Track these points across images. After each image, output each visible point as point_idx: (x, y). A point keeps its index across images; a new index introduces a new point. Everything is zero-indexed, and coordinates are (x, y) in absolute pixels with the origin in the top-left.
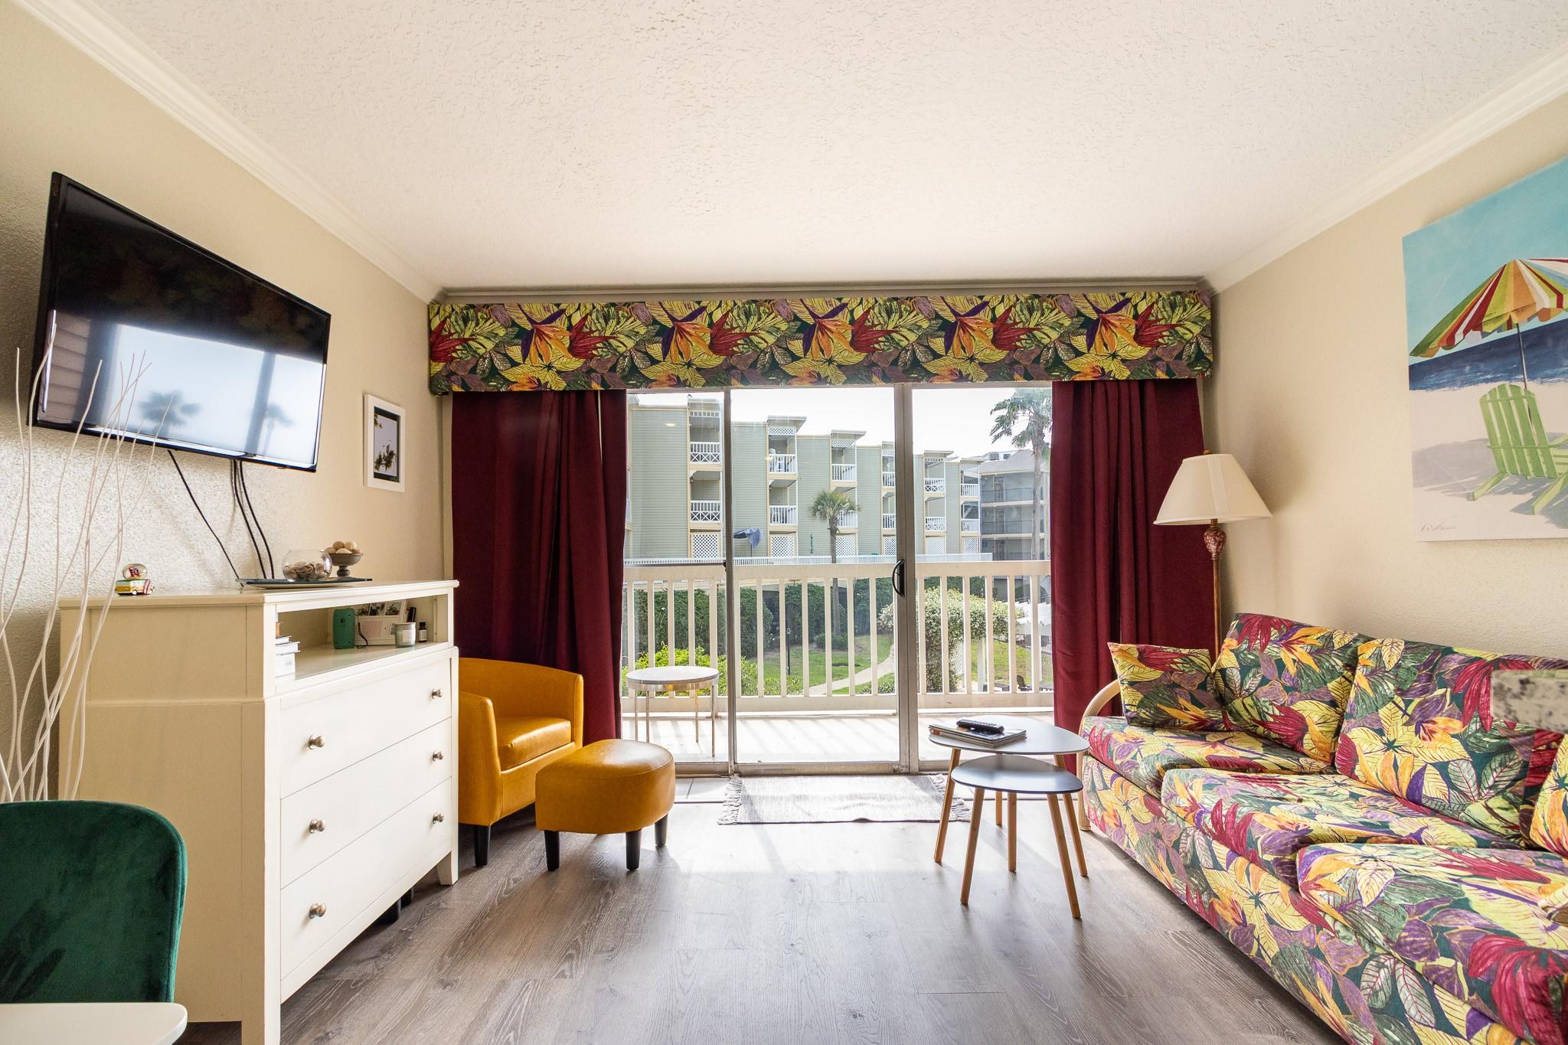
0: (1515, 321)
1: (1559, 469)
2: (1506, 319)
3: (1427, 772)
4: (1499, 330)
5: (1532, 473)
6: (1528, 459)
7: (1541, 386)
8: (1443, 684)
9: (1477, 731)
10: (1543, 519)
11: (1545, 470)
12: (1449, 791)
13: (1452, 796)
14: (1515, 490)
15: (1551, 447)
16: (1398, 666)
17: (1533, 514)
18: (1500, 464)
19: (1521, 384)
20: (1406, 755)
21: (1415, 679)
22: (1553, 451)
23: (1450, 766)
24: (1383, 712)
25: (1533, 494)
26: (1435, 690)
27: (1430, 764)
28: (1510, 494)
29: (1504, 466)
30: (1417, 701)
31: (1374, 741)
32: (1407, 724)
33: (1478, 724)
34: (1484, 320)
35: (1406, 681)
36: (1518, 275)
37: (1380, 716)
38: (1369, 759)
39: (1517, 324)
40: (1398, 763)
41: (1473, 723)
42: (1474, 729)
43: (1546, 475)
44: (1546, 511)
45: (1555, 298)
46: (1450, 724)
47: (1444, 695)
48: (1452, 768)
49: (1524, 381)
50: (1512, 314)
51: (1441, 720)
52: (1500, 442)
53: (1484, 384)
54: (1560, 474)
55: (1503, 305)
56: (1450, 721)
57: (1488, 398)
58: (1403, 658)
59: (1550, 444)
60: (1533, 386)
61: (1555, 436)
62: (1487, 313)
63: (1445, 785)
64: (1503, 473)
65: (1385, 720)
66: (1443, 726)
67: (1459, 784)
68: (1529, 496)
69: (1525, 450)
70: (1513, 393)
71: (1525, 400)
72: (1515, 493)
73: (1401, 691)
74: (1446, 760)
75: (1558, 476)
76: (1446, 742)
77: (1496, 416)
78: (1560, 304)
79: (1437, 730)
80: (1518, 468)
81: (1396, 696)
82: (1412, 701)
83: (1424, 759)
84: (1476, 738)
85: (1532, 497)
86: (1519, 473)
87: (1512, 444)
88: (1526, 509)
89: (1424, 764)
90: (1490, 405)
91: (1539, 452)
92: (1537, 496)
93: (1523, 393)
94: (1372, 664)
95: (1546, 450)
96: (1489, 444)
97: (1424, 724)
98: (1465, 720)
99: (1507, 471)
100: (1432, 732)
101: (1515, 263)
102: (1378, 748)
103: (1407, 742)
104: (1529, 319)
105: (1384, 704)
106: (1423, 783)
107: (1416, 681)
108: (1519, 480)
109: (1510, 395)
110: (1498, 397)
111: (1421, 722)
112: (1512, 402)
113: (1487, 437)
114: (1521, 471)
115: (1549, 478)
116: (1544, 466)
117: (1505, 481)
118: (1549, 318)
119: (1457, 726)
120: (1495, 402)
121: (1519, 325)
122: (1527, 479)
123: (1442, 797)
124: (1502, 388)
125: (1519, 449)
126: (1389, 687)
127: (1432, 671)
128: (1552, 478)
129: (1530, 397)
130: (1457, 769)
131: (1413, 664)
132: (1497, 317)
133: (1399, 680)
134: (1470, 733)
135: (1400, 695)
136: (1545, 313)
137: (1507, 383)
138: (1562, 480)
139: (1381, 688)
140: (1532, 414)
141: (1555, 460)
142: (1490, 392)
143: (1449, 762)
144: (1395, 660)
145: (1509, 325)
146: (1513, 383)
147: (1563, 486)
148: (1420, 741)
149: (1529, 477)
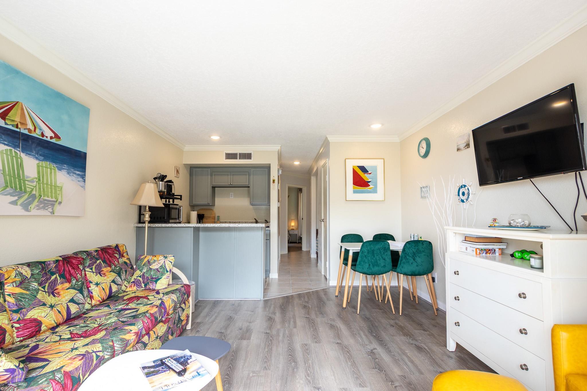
0: (19, 126)
1: (28, 190)
2: (16, 123)
3: (69, 306)
4: (13, 126)
5: (18, 189)
6: (18, 183)
7: (25, 156)
8: (53, 274)
9: (76, 282)
10: (20, 208)
11: (23, 189)
12: (79, 306)
13: (80, 307)
14: (11, 195)
15: (26, 180)
16: (32, 275)
17: (17, 205)
18: (6, 182)
19: (18, 152)
20: (59, 306)
21: (42, 276)
22: (27, 182)
23: (74, 298)
24: (39, 296)
25: (18, 197)
26: (51, 278)
27: (68, 302)
28: (9, 196)
29: (8, 183)
30: (47, 285)
31: (46, 309)
32: (49, 296)
33: (75, 280)
34: (7, 117)
35: (39, 279)
36: (22, 109)
37: (39, 298)
38: (48, 318)
39: (20, 128)
40: (59, 310)
41: (73, 281)
42: (74, 282)
43: (23, 191)
44: (21, 205)
45: (34, 127)
46: (64, 286)
47: (56, 277)
48: (75, 298)
49: (20, 152)
50: (19, 123)
51: (59, 287)
52: (7, 173)
53: (3, 145)
54: (28, 191)
55: (15, 116)
56: (63, 285)
57: (4, 152)
58: (32, 270)
59: (26, 179)
60: (23, 155)
61: (28, 177)
62: (9, 115)
63: (77, 305)
64: (7, 186)
65: (43, 298)
66: (61, 288)
67: (80, 302)
68: (16, 198)
69: (17, 179)
70: (15, 154)
71: (19, 159)
72: (11, 196)
73: (40, 284)
74: (71, 298)
75: (27, 192)
76: (66, 293)
77: (7, 161)
78: (35, 131)
79: (60, 291)
80: (13, 186)
81: (39, 287)
82: (45, 286)
83: (65, 303)
84: (77, 285)
85: (17, 198)
86: (14, 188)
87: (12, 175)
88: (14, 203)
89: (66, 304)
90: (5, 155)
91: (22, 182)
92: (19, 198)
93: (19, 156)
94: (18, 279)
95: (24, 181)
96: (2, 172)
97: (54, 292)
98: (69, 281)
99: (9, 186)
100: (58, 293)
101: (22, 103)
102: (49, 311)
103: (55, 302)
104: (25, 129)
105: (37, 293)
106: (70, 310)
107: (42, 278)
108: (13, 191)
109: (14, 155)
110: (9, 154)
111: (53, 292)
112: (14, 158)
113: (2, 169)
114: (15, 187)
115: (24, 192)
116: (23, 187)
117: (8, 190)
118: (31, 133)
119: (67, 285)
120: (7, 155)
121: (21, 129)
122: (16, 190)
123: (78, 310)
124: (11, 150)
125: (15, 178)
126: (35, 285)
127: (45, 271)
128: (25, 192)
129: (21, 159)
130: (77, 298)
131: (39, 271)
132: (13, 120)
133: (37, 280)
134: (74, 284)
135: (39, 286)
136: (30, 130)
137: (13, 150)
138: (28, 193)
139: (31, 287)
140: (21, 166)
141: (27, 186)
142: (5, 150)
143: (73, 297)
144: (29, 272)
145: (17, 127)
146: (16, 151)
147: (28, 196)
148: (58, 298)
149: (17, 190)
